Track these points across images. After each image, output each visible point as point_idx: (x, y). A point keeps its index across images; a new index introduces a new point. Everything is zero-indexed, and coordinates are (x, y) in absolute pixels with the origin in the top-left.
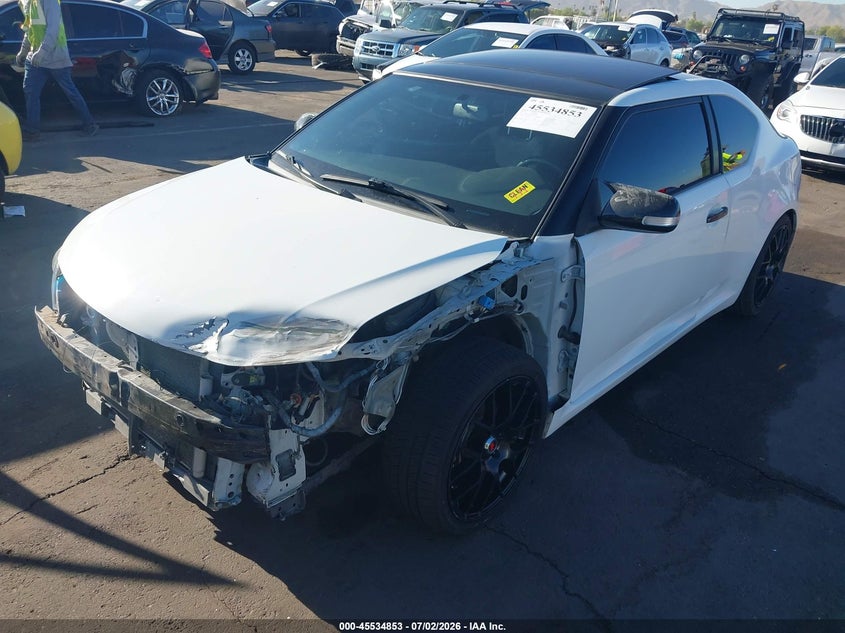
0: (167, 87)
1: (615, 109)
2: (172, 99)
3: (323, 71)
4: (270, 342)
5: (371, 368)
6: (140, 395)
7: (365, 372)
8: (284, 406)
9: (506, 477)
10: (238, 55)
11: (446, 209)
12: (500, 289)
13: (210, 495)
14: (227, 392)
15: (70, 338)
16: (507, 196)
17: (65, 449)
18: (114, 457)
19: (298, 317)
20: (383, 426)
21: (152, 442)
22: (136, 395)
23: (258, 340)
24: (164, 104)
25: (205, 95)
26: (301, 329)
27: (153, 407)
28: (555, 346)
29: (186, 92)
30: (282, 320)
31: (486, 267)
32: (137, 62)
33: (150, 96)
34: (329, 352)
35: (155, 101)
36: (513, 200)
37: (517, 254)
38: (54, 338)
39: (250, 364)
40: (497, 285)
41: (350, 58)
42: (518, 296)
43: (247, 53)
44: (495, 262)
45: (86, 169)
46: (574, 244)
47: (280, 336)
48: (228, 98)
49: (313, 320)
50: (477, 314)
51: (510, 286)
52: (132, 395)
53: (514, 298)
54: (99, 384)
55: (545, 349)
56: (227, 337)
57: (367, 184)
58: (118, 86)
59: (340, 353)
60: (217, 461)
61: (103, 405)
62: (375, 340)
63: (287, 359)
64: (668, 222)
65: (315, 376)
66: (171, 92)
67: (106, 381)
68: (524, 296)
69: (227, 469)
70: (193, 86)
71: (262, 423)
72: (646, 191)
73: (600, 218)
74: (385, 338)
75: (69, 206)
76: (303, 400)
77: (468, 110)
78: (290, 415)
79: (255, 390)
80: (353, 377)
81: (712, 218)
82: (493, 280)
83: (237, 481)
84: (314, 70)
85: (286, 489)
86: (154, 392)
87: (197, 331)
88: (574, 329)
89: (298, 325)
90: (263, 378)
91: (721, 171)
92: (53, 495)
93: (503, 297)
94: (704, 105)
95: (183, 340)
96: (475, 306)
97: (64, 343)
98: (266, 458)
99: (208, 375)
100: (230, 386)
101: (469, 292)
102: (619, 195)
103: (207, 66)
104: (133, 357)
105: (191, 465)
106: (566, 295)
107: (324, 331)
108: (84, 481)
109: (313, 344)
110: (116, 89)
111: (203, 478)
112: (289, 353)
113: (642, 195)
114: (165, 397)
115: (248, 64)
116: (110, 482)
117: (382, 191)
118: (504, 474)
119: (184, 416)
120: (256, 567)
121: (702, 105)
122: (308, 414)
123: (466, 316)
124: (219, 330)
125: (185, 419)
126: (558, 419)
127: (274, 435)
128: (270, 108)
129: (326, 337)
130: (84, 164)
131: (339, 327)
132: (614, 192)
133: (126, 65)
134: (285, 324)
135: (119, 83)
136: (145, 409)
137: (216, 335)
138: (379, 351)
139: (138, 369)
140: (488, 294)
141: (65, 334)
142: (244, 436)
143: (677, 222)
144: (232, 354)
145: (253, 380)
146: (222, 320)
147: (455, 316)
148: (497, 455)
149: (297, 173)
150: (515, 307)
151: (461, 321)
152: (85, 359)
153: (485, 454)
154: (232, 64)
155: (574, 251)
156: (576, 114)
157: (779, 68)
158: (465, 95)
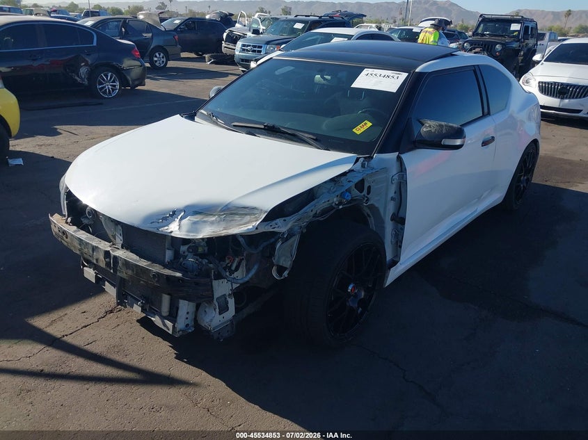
0: (111, 78)
1: (420, 73)
2: (115, 86)
3: (214, 65)
4: (212, 223)
5: (277, 237)
6: (127, 264)
7: (273, 240)
8: (221, 265)
9: (361, 312)
10: (156, 57)
11: (316, 140)
12: (353, 188)
13: (174, 327)
14: (185, 257)
15: (75, 231)
16: (354, 130)
17: (70, 307)
18: (103, 311)
19: (229, 206)
20: (286, 274)
21: (132, 296)
22: (123, 264)
23: (205, 222)
24: (109, 90)
25: (137, 83)
26: (232, 214)
27: (135, 270)
28: (389, 227)
29: (124, 82)
30: (220, 209)
31: (344, 174)
32: (90, 62)
33: (99, 85)
34: (251, 227)
35: (103, 88)
36: (358, 133)
37: (363, 165)
38: (64, 233)
39: (201, 237)
40: (352, 184)
41: (233, 56)
42: (365, 192)
43: (162, 55)
44: (350, 171)
45: (61, 134)
46: (399, 159)
47: (218, 219)
48: (151, 85)
49: (238, 207)
50: (340, 203)
51: (360, 185)
52: (120, 264)
53: (362, 194)
54: (97, 260)
55: (383, 228)
56: (185, 221)
57: (263, 127)
58: (77, 78)
59: (257, 228)
60: (178, 303)
61: (96, 276)
62: (278, 220)
63: (224, 233)
64: (458, 142)
65: (242, 243)
66: (114, 82)
67: (102, 257)
68: (369, 193)
69: (185, 307)
70: (128, 77)
71: (208, 276)
72: (443, 123)
73: (414, 142)
74: (284, 218)
75: (53, 157)
76: (234, 260)
77: (324, 79)
78: (225, 270)
79: (202, 256)
80: (265, 244)
81: (485, 143)
82: (350, 181)
83: (191, 316)
84: (207, 65)
85: (223, 320)
86: (135, 260)
87: (165, 219)
88: (401, 214)
89: (230, 211)
90: (206, 249)
91: (489, 114)
92: (66, 335)
93: (356, 192)
94: (476, 70)
95: (156, 225)
96: (339, 198)
97: (72, 235)
98: (210, 299)
99: (171, 248)
100: (186, 253)
101: (335, 189)
102: (426, 126)
103: (138, 63)
104: (119, 240)
105: (160, 308)
106: (395, 193)
107: (246, 215)
108: (86, 327)
109: (241, 223)
110: (76, 80)
111: (169, 315)
112: (225, 229)
113: (441, 126)
114: (143, 263)
115: (163, 62)
116: (103, 326)
117: (272, 131)
118: (360, 309)
119: (158, 273)
120: (204, 374)
121: (475, 72)
122: (237, 269)
123: (333, 204)
124: (179, 217)
125: (158, 275)
126: (394, 274)
127: (215, 283)
128: (180, 91)
129: (248, 218)
130: (58, 130)
131: (256, 212)
132: (423, 125)
133: (83, 64)
134: (221, 211)
135: (78, 76)
136: (130, 272)
137: (177, 220)
138: (281, 226)
139: (122, 248)
140: (346, 190)
141: (72, 229)
142: (197, 284)
143: (464, 142)
144: (189, 231)
145: (200, 250)
146: (181, 211)
147: (326, 205)
148: (356, 296)
149: (216, 123)
150: (364, 199)
151: (331, 208)
152: (87, 243)
153: (349, 295)
154: (152, 63)
155: (399, 163)
156: (395, 77)
157: (522, 53)
158: (322, 69)
